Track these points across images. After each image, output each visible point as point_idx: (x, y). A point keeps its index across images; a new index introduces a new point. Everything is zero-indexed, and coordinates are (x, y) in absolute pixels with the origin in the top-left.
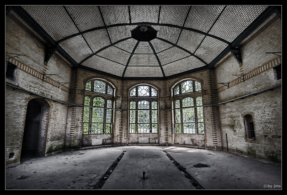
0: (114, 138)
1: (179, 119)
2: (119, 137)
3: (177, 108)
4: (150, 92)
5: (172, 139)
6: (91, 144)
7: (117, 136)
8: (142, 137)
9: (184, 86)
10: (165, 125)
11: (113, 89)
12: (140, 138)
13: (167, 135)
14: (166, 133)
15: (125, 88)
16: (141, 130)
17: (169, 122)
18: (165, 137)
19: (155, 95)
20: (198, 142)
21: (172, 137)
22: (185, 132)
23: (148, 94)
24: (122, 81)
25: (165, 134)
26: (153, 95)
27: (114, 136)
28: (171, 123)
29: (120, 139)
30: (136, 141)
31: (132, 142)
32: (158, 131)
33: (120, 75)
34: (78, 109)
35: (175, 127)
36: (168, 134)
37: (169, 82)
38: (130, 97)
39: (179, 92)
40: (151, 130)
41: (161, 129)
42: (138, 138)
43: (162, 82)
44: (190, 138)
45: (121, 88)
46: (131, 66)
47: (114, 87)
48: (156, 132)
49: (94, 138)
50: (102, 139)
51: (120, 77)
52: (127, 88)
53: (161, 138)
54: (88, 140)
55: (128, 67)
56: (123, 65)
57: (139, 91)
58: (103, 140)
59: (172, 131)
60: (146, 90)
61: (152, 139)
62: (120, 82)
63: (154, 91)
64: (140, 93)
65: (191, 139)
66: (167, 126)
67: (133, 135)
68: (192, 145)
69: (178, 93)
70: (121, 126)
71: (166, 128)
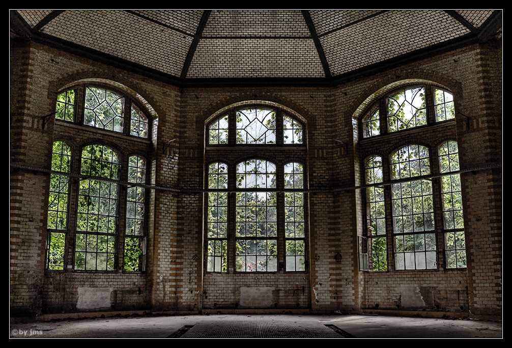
0: (151, 286)
1: (381, 222)
2: (171, 286)
3: (372, 183)
4: (279, 130)
5: (357, 292)
6: (74, 305)
7: (164, 281)
8: (248, 286)
9: (396, 108)
10: (333, 243)
11: (151, 119)
12: (243, 289)
13: (338, 277)
14: (334, 272)
15: (192, 116)
16: (247, 263)
17: (344, 231)
18: (331, 286)
19: (296, 142)
20: (447, 298)
21: (356, 283)
22: (400, 266)
23: (271, 137)
24: (181, 92)
25: (331, 275)
26: (288, 141)
27: (152, 280)
28: (351, 236)
29: (175, 293)
30: (231, 299)
31: (215, 305)
32: (307, 264)
33: (172, 68)
34: (31, 183)
35: (365, 250)
36: (340, 274)
37: (346, 94)
38: (208, 148)
39: (381, 128)
40: (282, 261)
41: (316, 258)
42: (236, 291)
43: (321, 96)
44: (416, 285)
45: (176, 116)
46: (212, 38)
47: (153, 112)
48: (301, 268)
49: (83, 286)
50: (111, 289)
51: (174, 78)
52: (197, 117)
53: (317, 289)
54: (64, 289)
55: (202, 41)
56: (185, 33)
57: (239, 125)
58: (115, 292)
59: (356, 265)
60: (265, 122)
61: (286, 292)
62: (173, 93)
63: (293, 125)
64: (243, 133)
65: (421, 288)
66: (339, 246)
67: (219, 278)
68: (424, 310)
69: (376, 132)
70: (177, 247)
71: (333, 254)
